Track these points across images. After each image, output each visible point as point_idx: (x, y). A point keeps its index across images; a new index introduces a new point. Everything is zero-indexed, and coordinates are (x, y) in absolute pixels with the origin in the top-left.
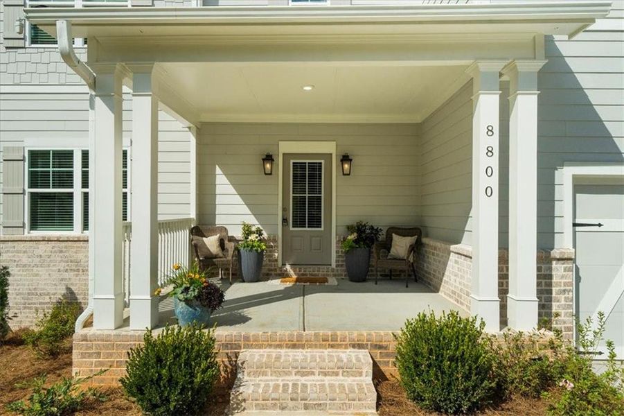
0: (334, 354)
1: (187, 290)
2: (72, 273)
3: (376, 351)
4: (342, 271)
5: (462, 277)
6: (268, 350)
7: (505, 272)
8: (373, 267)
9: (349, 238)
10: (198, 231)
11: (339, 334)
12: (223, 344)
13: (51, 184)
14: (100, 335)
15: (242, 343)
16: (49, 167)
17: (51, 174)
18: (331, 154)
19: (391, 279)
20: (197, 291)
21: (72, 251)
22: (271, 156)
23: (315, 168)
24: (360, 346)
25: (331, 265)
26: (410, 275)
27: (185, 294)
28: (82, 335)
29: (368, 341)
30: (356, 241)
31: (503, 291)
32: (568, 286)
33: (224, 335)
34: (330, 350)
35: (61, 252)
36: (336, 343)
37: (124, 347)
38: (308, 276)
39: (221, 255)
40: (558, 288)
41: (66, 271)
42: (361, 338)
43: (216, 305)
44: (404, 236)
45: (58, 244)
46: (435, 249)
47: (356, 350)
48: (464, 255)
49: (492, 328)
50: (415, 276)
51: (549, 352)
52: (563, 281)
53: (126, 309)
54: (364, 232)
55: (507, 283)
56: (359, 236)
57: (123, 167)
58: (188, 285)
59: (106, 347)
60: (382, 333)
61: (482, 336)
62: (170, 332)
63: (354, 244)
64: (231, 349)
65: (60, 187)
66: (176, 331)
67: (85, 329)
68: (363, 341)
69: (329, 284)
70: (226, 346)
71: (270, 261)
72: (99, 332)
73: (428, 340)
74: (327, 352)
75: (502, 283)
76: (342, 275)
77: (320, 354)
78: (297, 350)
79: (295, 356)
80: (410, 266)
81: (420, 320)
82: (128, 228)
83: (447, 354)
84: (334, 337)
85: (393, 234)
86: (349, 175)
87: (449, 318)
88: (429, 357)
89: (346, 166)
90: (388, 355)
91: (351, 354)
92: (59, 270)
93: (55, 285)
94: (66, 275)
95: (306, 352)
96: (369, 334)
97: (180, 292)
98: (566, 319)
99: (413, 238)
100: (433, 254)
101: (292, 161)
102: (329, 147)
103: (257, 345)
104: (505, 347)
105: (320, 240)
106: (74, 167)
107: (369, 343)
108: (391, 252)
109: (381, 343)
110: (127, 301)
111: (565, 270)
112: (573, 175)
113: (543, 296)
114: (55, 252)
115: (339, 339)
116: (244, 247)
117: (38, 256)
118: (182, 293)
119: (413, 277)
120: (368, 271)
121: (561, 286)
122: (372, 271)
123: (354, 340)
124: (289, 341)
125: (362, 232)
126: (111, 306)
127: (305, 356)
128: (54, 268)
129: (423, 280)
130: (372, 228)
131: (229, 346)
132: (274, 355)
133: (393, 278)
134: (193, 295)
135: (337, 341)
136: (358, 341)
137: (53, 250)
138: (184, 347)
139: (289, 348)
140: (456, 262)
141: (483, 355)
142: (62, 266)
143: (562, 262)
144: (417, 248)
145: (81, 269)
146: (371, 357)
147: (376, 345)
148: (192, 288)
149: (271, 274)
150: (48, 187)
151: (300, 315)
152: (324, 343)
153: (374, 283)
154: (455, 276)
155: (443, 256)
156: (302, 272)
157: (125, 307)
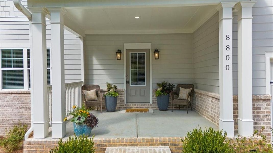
0: (152, 149)
1: (79, 118)
2: (24, 109)
3: (173, 147)
4: (156, 105)
5: (215, 109)
6: (120, 147)
7: (236, 107)
8: (170, 103)
9: (159, 89)
10: (85, 88)
11: (154, 139)
12: (97, 144)
13: (12, 66)
14: (37, 141)
15: (107, 144)
16: (11, 58)
17: (12, 61)
18: (149, 49)
19: (179, 109)
20: (84, 119)
21: (23, 99)
22: (120, 51)
23: (142, 56)
24: (165, 145)
25: (150, 103)
26: (188, 107)
27: (79, 120)
28: (28, 142)
29: (169, 142)
30: (162, 91)
31: (236, 116)
32: (268, 113)
33: (98, 140)
34: (150, 147)
35: (18, 99)
36: (153, 143)
37: (49, 147)
38: (139, 108)
39: (97, 99)
40: (263, 114)
41: (21, 108)
42: (165, 140)
43: (94, 125)
44: (186, 88)
45: (16, 95)
46: (201, 94)
47: (163, 146)
48: (215, 98)
49: (231, 135)
50: (192, 108)
51: (259, 147)
52: (266, 111)
53: (50, 128)
54: (166, 86)
55: (238, 112)
56: (163, 88)
57: (47, 57)
58: (80, 116)
59: (40, 147)
60: (176, 138)
61: (226, 140)
62: (71, 140)
63: (161, 93)
64: (102, 147)
65: (17, 67)
66: (74, 139)
67: (30, 138)
68: (166, 142)
69: (149, 112)
70: (99, 145)
71: (120, 101)
72: (36, 140)
73: (199, 142)
74: (148, 148)
75: (235, 112)
76: (155, 107)
77: (145, 149)
78: (134, 147)
79: (133, 150)
80: (188, 103)
81: (194, 132)
82: (50, 88)
83: (208, 150)
84: (152, 141)
85: (180, 87)
86: (158, 59)
87: (209, 131)
88: (199, 151)
89: (157, 55)
90: (179, 149)
91: (160, 148)
92: (17, 108)
93: (15, 115)
94: (21, 110)
95: (139, 148)
96: (170, 139)
97: (76, 119)
98: (267, 129)
99: (190, 89)
100: (200, 97)
101: (130, 53)
102: (148, 46)
103: (114, 145)
104: (237, 145)
105: (145, 90)
106: (24, 57)
107: (169, 143)
108: (179, 96)
109: (175, 143)
110: (51, 124)
111: (267, 105)
112: (270, 58)
113: (256, 118)
114: (15, 99)
115: (154, 141)
116: (108, 95)
117: (6, 101)
118: (77, 120)
119: (190, 108)
120: (168, 105)
121: (265, 113)
122: (170, 105)
123: (162, 142)
124: (130, 142)
125: (165, 87)
126: (42, 127)
127: (138, 150)
128: (15, 107)
129: (195, 110)
130: (170, 84)
131: (101, 145)
132: (123, 150)
133: (180, 108)
134: (83, 121)
135: (153, 142)
136: (164, 142)
137: (14, 98)
138: (78, 148)
139: (130, 146)
140: (212, 101)
141: (226, 150)
142: (19, 106)
143: (265, 101)
144: (192, 94)
145: (27, 107)
146: (171, 150)
147: (173, 144)
148: (82, 117)
149: (121, 108)
150: (11, 67)
151: (135, 128)
152: (147, 143)
153: (171, 111)
154: (211, 108)
155: (205, 98)
156: (136, 106)
157: (50, 127)
